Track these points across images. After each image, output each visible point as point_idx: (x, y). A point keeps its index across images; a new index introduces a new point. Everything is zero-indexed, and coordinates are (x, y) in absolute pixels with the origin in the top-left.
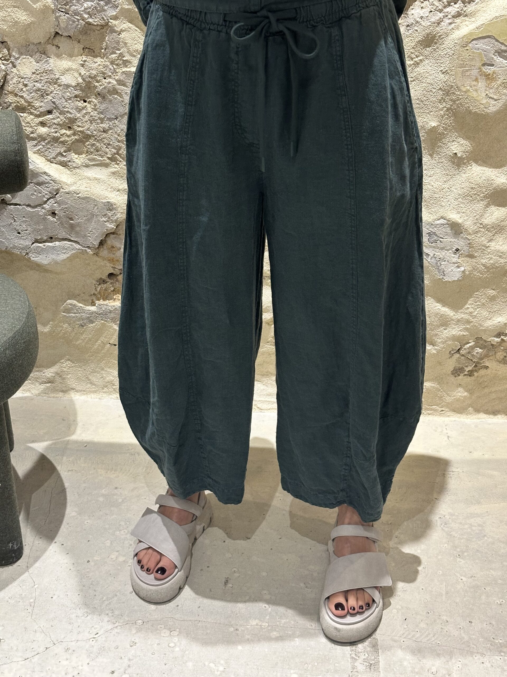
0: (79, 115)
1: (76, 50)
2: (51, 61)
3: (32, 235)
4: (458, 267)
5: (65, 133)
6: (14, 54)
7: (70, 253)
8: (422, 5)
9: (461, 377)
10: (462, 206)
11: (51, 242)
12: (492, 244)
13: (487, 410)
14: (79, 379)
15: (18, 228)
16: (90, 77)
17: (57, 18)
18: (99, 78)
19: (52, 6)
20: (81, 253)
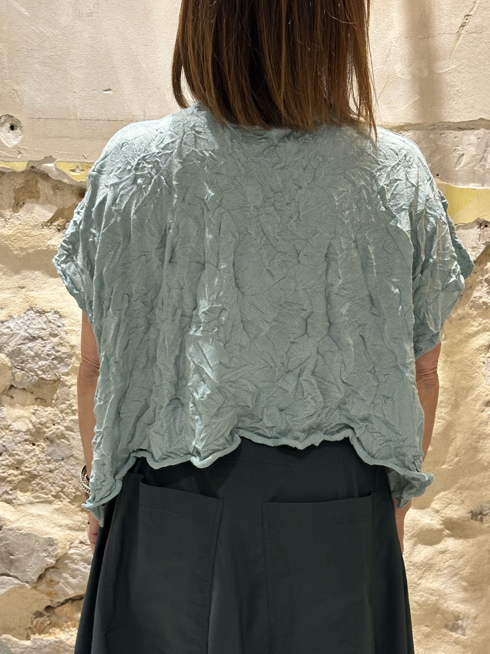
0: (27, 457)
1: (29, 401)
2: (5, 409)
5: (12, 473)
7: (8, 588)
16: (40, 424)
17: (13, 374)
18: (48, 425)
19: (10, 364)
20: (19, 587)
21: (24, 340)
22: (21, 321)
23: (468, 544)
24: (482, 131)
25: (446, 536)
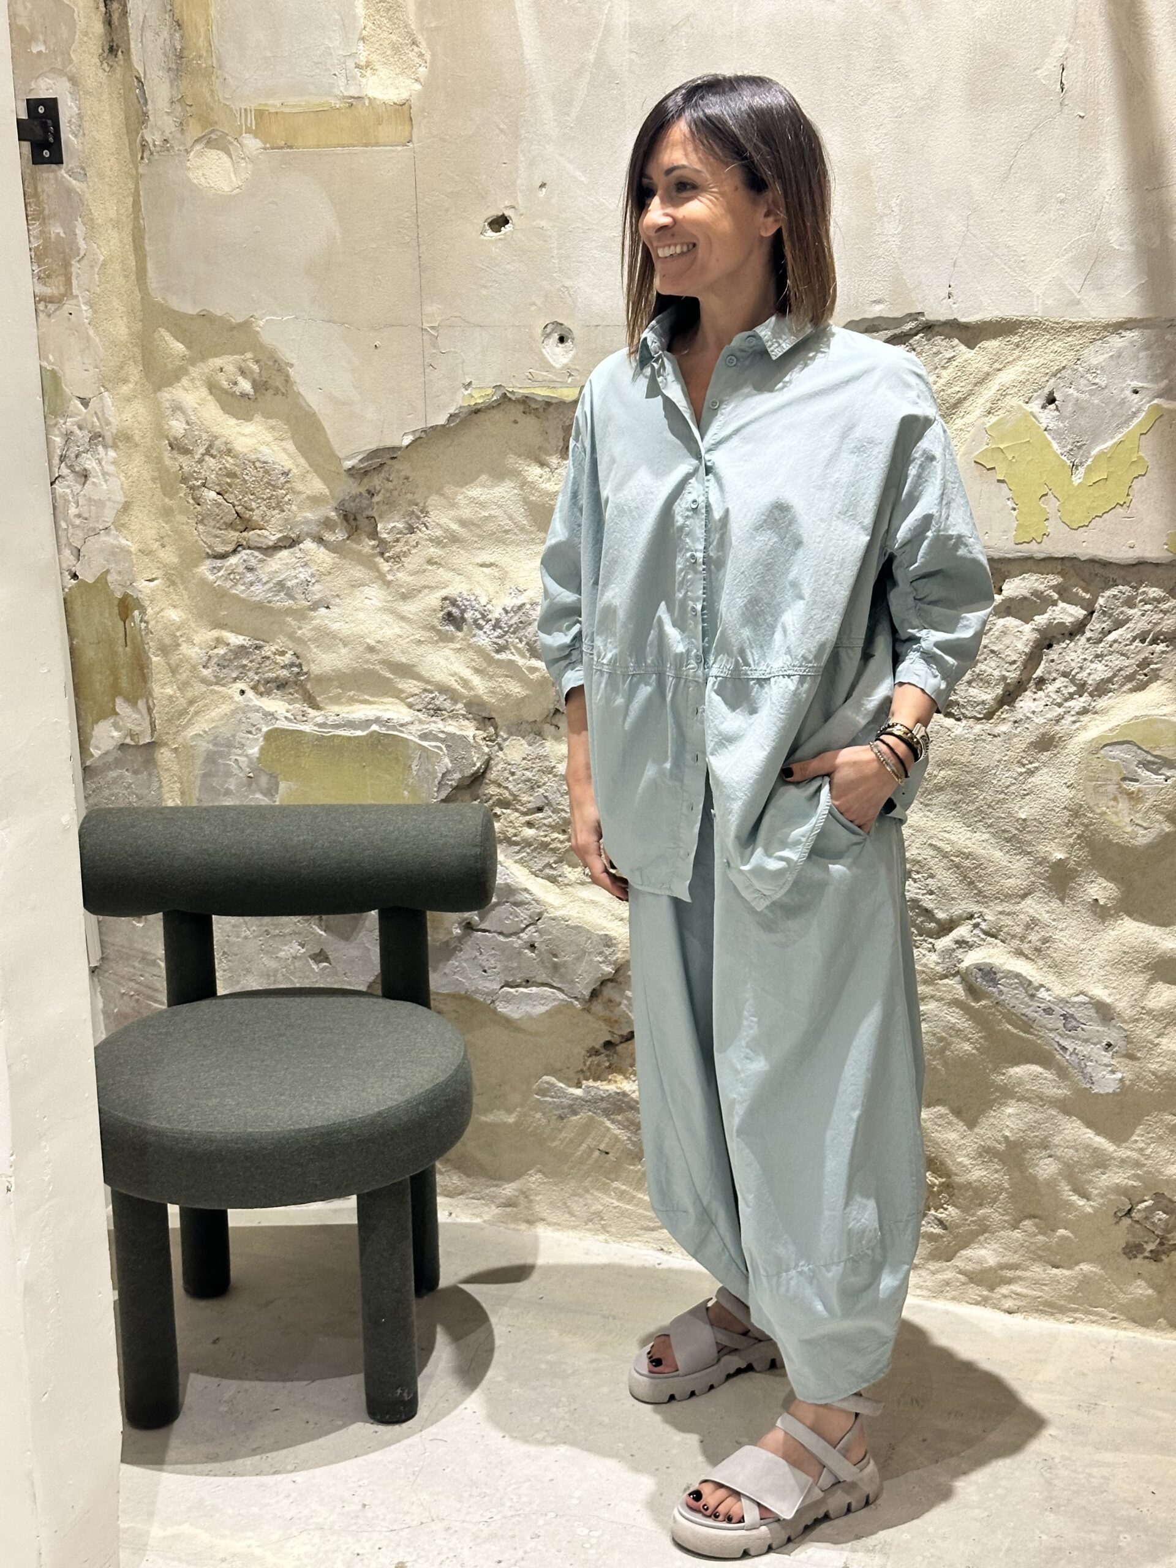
2: (547, 744)
3: (502, 975)
4: (1113, 1072)
5: (557, 838)
6: (502, 733)
7: (551, 1005)
8: (1035, 696)
9: (1138, 1260)
10: (1111, 978)
11: (526, 987)
12: (1164, 1041)
14: (552, 1204)
15: (484, 964)
20: (565, 1006)
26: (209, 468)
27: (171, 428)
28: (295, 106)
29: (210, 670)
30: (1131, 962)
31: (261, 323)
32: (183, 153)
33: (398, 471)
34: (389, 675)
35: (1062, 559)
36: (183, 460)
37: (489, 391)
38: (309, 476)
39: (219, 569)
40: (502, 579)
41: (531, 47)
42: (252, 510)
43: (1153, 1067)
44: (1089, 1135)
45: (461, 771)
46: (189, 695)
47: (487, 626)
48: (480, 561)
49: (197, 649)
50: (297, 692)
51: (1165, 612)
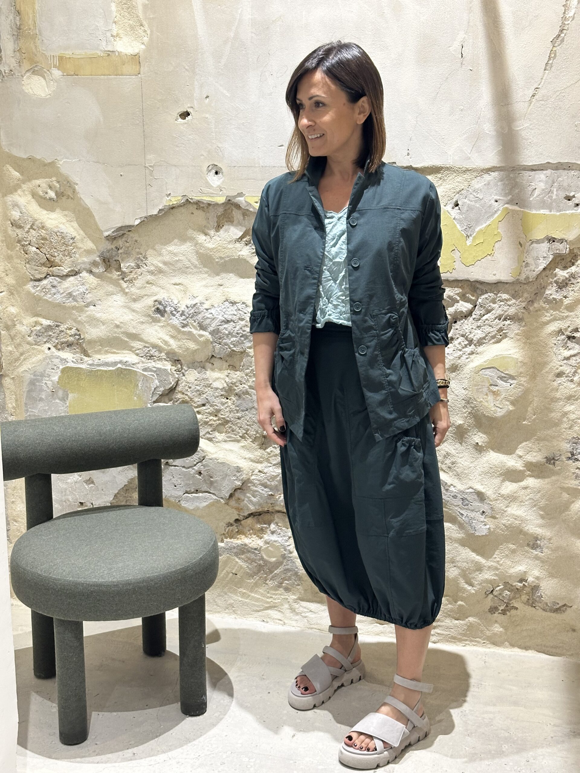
0: (222, 407)
1: (224, 367)
2: (208, 372)
3: (184, 488)
4: (485, 525)
5: (212, 419)
6: (184, 368)
7: (209, 502)
9: (496, 615)
10: (484, 480)
11: (196, 493)
12: (509, 509)
13: (520, 645)
15: (175, 482)
16: (231, 383)
17: (214, 347)
18: (237, 384)
19: (211, 340)
20: (216, 502)
21: (221, 322)
22: (220, 309)
23: (544, 483)
24: (549, 172)
25: (528, 476)
26: (32, 235)
27: (12, 215)
28: (78, 55)
29: (32, 338)
30: (493, 472)
31: (61, 163)
32: (20, 77)
33: (132, 238)
34: (126, 339)
35: (462, 280)
36: (18, 231)
37: (180, 198)
38: (86, 240)
39: (37, 286)
40: (185, 292)
41: (201, 29)
42: (55, 257)
43: (504, 522)
44: (474, 556)
45: (164, 387)
46: (21, 350)
47: (178, 314)
48: (173, 282)
49: (25, 327)
50: (78, 348)
51: (510, 306)
